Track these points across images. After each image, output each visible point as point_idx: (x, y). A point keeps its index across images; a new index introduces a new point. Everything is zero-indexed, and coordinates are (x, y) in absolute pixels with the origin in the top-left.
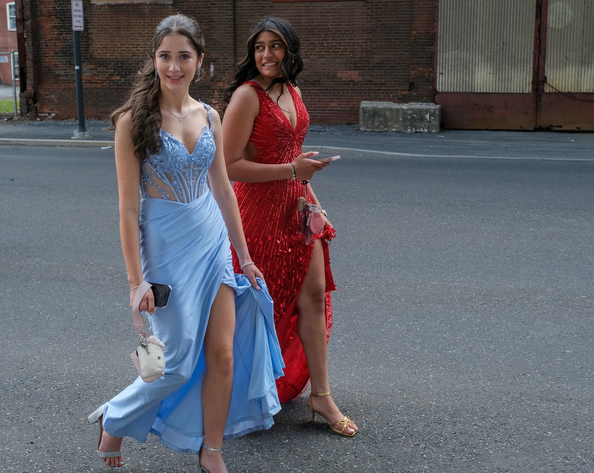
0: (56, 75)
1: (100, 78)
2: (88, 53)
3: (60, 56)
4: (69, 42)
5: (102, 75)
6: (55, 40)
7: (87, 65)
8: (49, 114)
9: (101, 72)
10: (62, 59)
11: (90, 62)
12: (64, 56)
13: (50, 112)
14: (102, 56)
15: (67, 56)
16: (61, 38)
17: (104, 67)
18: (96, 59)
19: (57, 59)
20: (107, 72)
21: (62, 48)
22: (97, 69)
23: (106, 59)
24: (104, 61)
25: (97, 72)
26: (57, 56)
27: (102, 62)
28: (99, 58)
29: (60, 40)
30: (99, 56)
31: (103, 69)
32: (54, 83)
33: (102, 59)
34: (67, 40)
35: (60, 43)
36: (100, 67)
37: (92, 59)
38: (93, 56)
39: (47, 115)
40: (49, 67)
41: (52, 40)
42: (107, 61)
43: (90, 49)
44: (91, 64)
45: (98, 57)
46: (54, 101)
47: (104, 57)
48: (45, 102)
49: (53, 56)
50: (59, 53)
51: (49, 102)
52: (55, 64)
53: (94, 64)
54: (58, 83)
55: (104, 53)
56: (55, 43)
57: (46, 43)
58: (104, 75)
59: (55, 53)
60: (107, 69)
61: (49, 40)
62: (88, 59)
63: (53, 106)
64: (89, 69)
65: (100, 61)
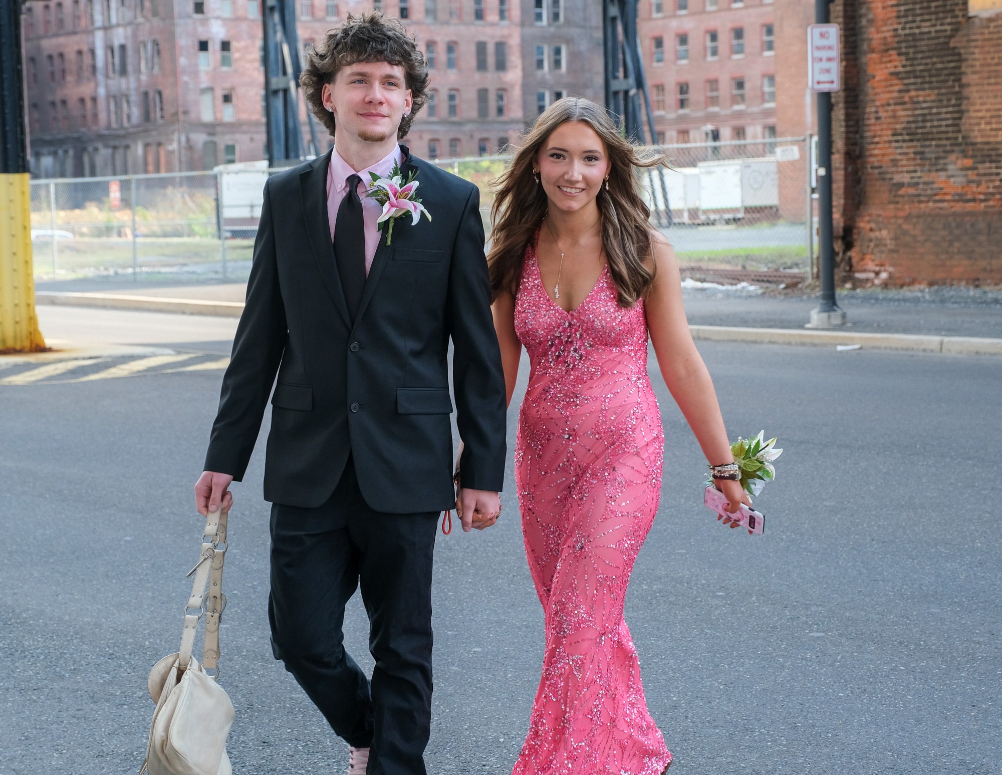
0: (894, 185)
1: (981, 188)
2: (960, 131)
3: (904, 141)
4: (922, 109)
5: (987, 181)
6: (895, 104)
8: (877, 274)
9: (985, 175)
10: (908, 147)
11: (963, 152)
12: (911, 141)
13: (877, 269)
14: (989, 136)
15: (918, 140)
16: (906, 99)
18: (976, 143)
19: (896, 148)
20: (998, 174)
21: (908, 122)
22: (977, 168)
23: (997, 142)
25: (978, 175)
26: (897, 141)
27: (988, 150)
28: (981, 143)
29: (904, 103)
30: (982, 136)
31: (990, 168)
32: (890, 203)
33: (988, 143)
34: (918, 102)
35: (904, 110)
36: (984, 162)
37: (967, 144)
38: (969, 137)
39: (872, 275)
40: (880, 167)
41: (889, 105)
42: (998, 149)
44: (966, 157)
45: (979, 140)
46: (885, 245)
48: (868, 246)
49: (890, 142)
50: (901, 134)
51: (876, 246)
52: (892, 160)
53: (972, 157)
54: (897, 203)
56: (894, 111)
57: (876, 112)
58: (992, 181)
59: (893, 135)
60: (997, 168)
61: (883, 106)
63: (884, 256)
64: (961, 170)
65: (983, 149)
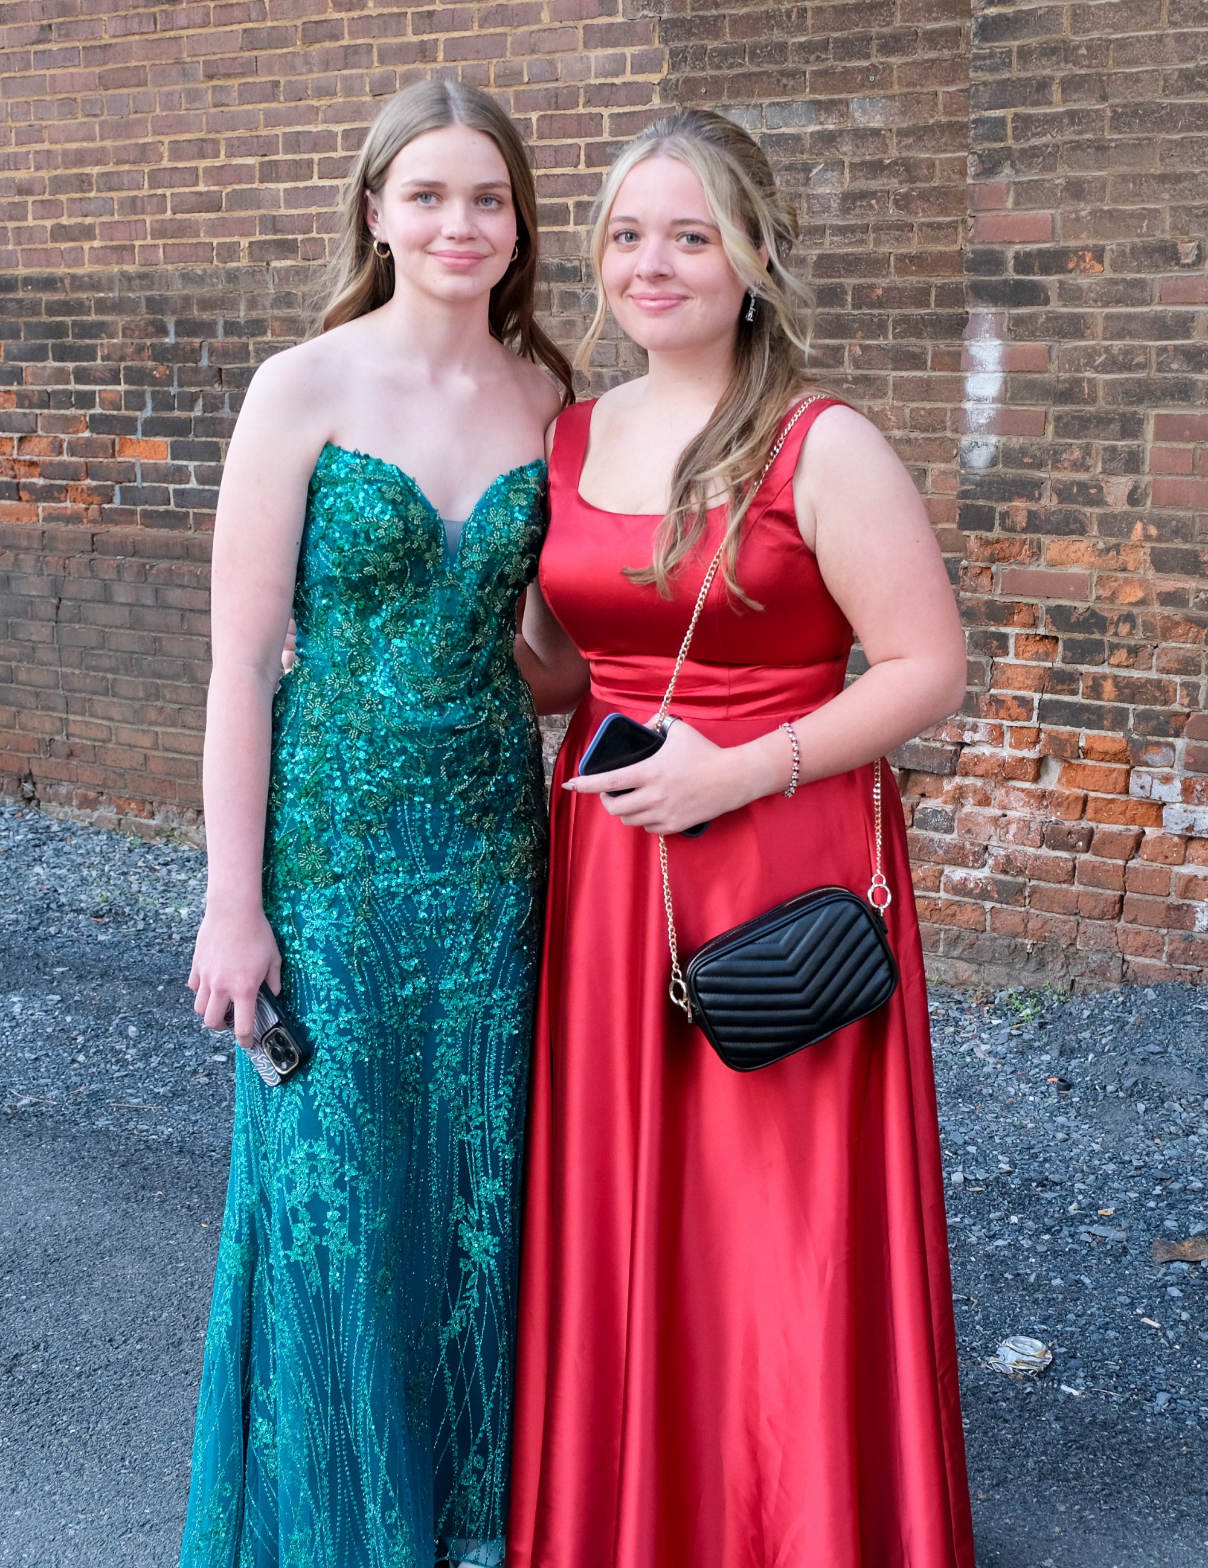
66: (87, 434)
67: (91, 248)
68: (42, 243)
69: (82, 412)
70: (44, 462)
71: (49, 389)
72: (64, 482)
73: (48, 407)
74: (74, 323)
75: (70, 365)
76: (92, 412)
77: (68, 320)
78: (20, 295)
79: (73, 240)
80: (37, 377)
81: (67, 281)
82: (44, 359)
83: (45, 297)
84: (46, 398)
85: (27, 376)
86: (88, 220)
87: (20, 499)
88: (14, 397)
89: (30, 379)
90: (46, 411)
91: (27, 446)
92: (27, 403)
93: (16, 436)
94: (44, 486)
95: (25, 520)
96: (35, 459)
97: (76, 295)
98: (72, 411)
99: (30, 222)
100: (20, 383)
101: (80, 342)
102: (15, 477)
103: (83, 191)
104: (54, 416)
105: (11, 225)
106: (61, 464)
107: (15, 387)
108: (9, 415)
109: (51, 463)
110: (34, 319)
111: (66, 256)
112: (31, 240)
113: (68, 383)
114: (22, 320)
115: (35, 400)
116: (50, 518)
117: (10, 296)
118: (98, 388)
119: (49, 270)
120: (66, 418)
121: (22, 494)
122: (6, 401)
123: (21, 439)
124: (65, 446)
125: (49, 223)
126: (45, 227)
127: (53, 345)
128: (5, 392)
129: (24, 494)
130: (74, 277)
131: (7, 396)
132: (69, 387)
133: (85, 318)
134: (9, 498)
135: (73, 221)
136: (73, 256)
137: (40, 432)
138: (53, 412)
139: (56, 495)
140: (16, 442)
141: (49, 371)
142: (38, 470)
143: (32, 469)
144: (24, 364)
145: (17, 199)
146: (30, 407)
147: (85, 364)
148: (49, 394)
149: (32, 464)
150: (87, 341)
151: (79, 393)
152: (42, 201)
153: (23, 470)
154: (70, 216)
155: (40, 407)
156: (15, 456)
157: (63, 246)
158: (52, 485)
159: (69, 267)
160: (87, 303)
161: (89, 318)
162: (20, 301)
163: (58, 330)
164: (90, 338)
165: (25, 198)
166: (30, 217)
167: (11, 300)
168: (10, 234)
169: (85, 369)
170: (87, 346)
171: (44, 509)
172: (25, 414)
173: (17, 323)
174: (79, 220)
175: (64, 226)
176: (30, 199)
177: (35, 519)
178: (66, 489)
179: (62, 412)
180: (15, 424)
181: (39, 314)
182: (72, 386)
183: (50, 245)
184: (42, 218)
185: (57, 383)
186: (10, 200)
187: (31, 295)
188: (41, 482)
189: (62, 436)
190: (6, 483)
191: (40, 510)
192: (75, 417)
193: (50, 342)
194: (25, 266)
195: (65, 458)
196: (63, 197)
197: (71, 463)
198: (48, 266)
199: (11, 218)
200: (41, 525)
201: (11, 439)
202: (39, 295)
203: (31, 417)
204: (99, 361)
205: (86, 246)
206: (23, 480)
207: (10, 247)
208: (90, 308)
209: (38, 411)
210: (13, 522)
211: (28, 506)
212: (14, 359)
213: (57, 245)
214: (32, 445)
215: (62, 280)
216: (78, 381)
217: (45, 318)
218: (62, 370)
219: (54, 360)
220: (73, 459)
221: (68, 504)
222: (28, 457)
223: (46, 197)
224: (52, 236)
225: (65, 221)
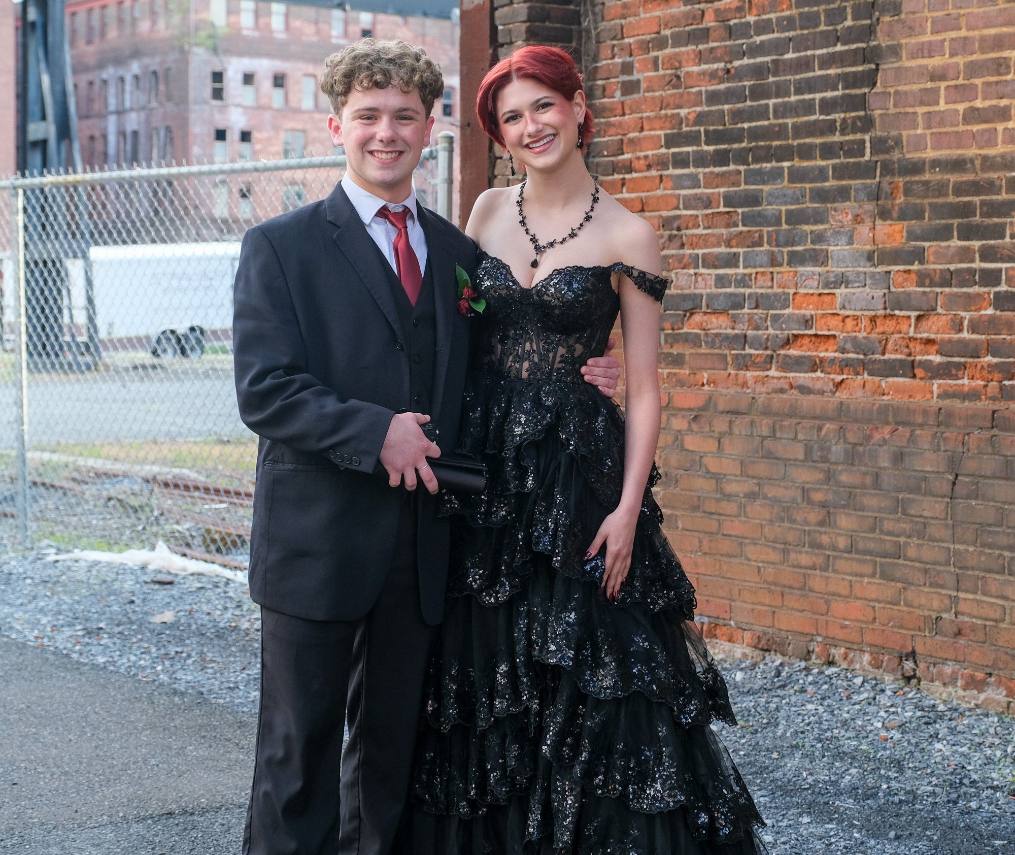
1: (935, 328)
2: (867, 124)
4: (754, 50)
5: (952, 302)
6: (677, 40)
7: (858, 220)
9: (947, 279)
11: (876, 195)
12: (720, 158)
14: (959, 140)
15: (741, 157)
17: (967, 233)
18: (917, 168)
19: (678, 182)
20: (991, 278)
21: (713, 98)
22: (919, 255)
23: (988, 163)
24: (976, 188)
25: (923, 279)
27: (959, 190)
28: (935, 163)
29: (704, 34)
30: (939, 141)
31: (965, 255)
33: (958, 165)
34: (745, 29)
36: (944, 234)
37: (888, 169)
38: (898, 142)
42: (991, 187)
43: (879, 88)
44: (884, 214)
45: (930, 154)
47: (971, 152)
49: (660, 162)
53: (903, 216)
55: (973, 115)
57: (626, 69)
58: (970, 302)
60: (987, 254)
61: (643, 47)
62: (867, 171)
64: (870, 257)
65: (941, 189)
66: (990, 311)
67: (1006, 129)
68: (953, 125)
69: (986, 289)
70: (942, 340)
71: (952, 267)
72: (963, 360)
73: (950, 286)
74: (983, 203)
75: (976, 244)
76: (997, 289)
77: (976, 199)
78: (927, 177)
79: (986, 122)
80: (940, 256)
81: (978, 163)
82: (949, 238)
83: (953, 178)
84: (948, 276)
85: (930, 256)
86: (1004, 102)
87: (914, 376)
88: (914, 276)
89: (932, 258)
90: (947, 290)
91: (924, 324)
92: (927, 282)
93: (914, 314)
94: (940, 364)
95: (919, 397)
96: (933, 336)
97: (986, 176)
98: (976, 289)
99: (942, 106)
100: (921, 262)
101: (987, 221)
102: (910, 355)
103: (1000, 74)
104: (956, 295)
105: (921, 110)
106: (961, 341)
107: (916, 267)
108: (908, 294)
109: (950, 341)
110: (941, 200)
111: (978, 138)
112: (941, 124)
113: (973, 261)
114: (927, 201)
115: (937, 278)
116: (944, 395)
117: (917, 178)
118: (1004, 266)
119: (959, 152)
120: (968, 295)
121: (916, 371)
122: (906, 280)
123: (919, 318)
124: (966, 323)
125: (961, 107)
126: (957, 111)
127: (959, 225)
128: (905, 272)
129: (919, 372)
130: (985, 158)
131: (906, 276)
132: (973, 265)
133: (994, 197)
134: (903, 376)
135: (987, 103)
136: (986, 137)
137: (940, 310)
138: (955, 290)
139: (954, 372)
140: (913, 321)
141: (952, 250)
142: (936, 347)
143: (928, 347)
144: (926, 244)
145: (929, 85)
146: (930, 286)
147: (992, 242)
148: (951, 273)
149: (929, 342)
150: (996, 220)
151: (983, 271)
152: (956, 86)
153: (919, 348)
154: (984, 99)
155: (941, 286)
156: (911, 334)
157: (975, 128)
158: (949, 362)
159: (981, 148)
160: (998, 183)
161: (999, 197)
162: (926, 183)
163: (966, 210)
164: (999, 216)
165: (938, 84)
166: (942, 101)
167: (917, 182)
168: (920, 119)
169: (992, 247)
170: (996, 225)
171: (939, 386)
172: (924, 293)
173: (922, 205)
174: (994, 102)
175: (978, 109)
176: (943, 85)
177: (929, 396)
178: (964, 366)
179: (965, 290)
180: (914, 303)
181: (947, 195)
182: (978, 265)
183: (961, 128)
184: (955, 102)
185: (961, 261)
186: (922, 86)
187: (939, 177)
188: (938, 359)
189: (963, 314)
190: (900, 361)
191: (935, 387)
192: (978, 295)
193: (956, 222)
194: (933, 148)
195: (965, 335)
196: (978, 82)
197: (972, 340)
198: (958, 148)
199: (922, 103)
200: (935, 402)
201: (909, 317)
202: (946, 177)
203: (931, 295)
204: (1007, 239)
205: (1000, 127)
206: (918, 358)
207: (919, 131)
208: (1001, 187)
209: (938, 290)
210: (906, 399)
211: (922, 383)
212: (917, 239)
213: (969, 127)
214: (930, 323)
215: (972, 161)
216: (983, 259)
217: (952, 199)
218: (967, 249)
219: (959, 239)
220: (974, 336)
221: (966, 381)
222: (925, 335)
223: (961, 81)
224: (964, 119)
225: (979, 104)
